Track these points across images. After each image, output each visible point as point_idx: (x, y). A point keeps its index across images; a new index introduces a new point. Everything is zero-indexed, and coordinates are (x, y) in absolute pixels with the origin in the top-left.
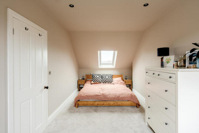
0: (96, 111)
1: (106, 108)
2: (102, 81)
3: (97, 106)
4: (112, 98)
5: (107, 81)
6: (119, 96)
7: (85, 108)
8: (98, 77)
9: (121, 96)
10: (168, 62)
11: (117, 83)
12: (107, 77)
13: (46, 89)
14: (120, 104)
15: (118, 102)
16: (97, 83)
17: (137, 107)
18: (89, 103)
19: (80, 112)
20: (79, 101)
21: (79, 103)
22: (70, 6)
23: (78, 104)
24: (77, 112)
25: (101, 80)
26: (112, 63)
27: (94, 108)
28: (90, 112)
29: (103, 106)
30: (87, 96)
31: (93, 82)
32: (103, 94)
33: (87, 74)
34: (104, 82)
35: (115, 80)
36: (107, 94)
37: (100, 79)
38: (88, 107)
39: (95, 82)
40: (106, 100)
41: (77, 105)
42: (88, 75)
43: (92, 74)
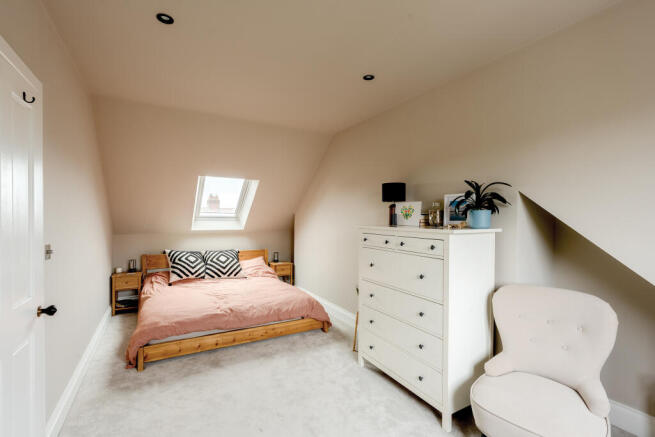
0: (216, 364)
1: (244, 349)
2: (208, 271)
3: (216, 349)
4: (263, 316)
5: (224, 271)
6: (279, 310)
7: (173, 365)
8: (192, 259)
9: (284, 310)
10: (407, 216)
11: (255, 275)
12: (223, 259)
13: (43, 315)
14: (283, 330)
15: (276, 326)
16: (188, 281)
17: (323, 330)
18: (186, 345)
19: (161, 381)
20: (147, 345)
21: (149, 351)
22: (159, 17)
23: (145, 358)
24: (150, 383)
25: (204, 268)
26: (233, 215)
27: (205, 358)
28: (199, 372)
29: (234, 344)
30: (181, 324)
31: (174, 278)
32: (231, 310)
33: (148, 254)
34: (213, 274)
35: (247, 265)
36: (243, 309)
37: (200, 267)
38: (185, 360)
39: (184, 277)
40: (243, 326)
41: (141, 360)
42: (154, 256)
43: (168, 251)
